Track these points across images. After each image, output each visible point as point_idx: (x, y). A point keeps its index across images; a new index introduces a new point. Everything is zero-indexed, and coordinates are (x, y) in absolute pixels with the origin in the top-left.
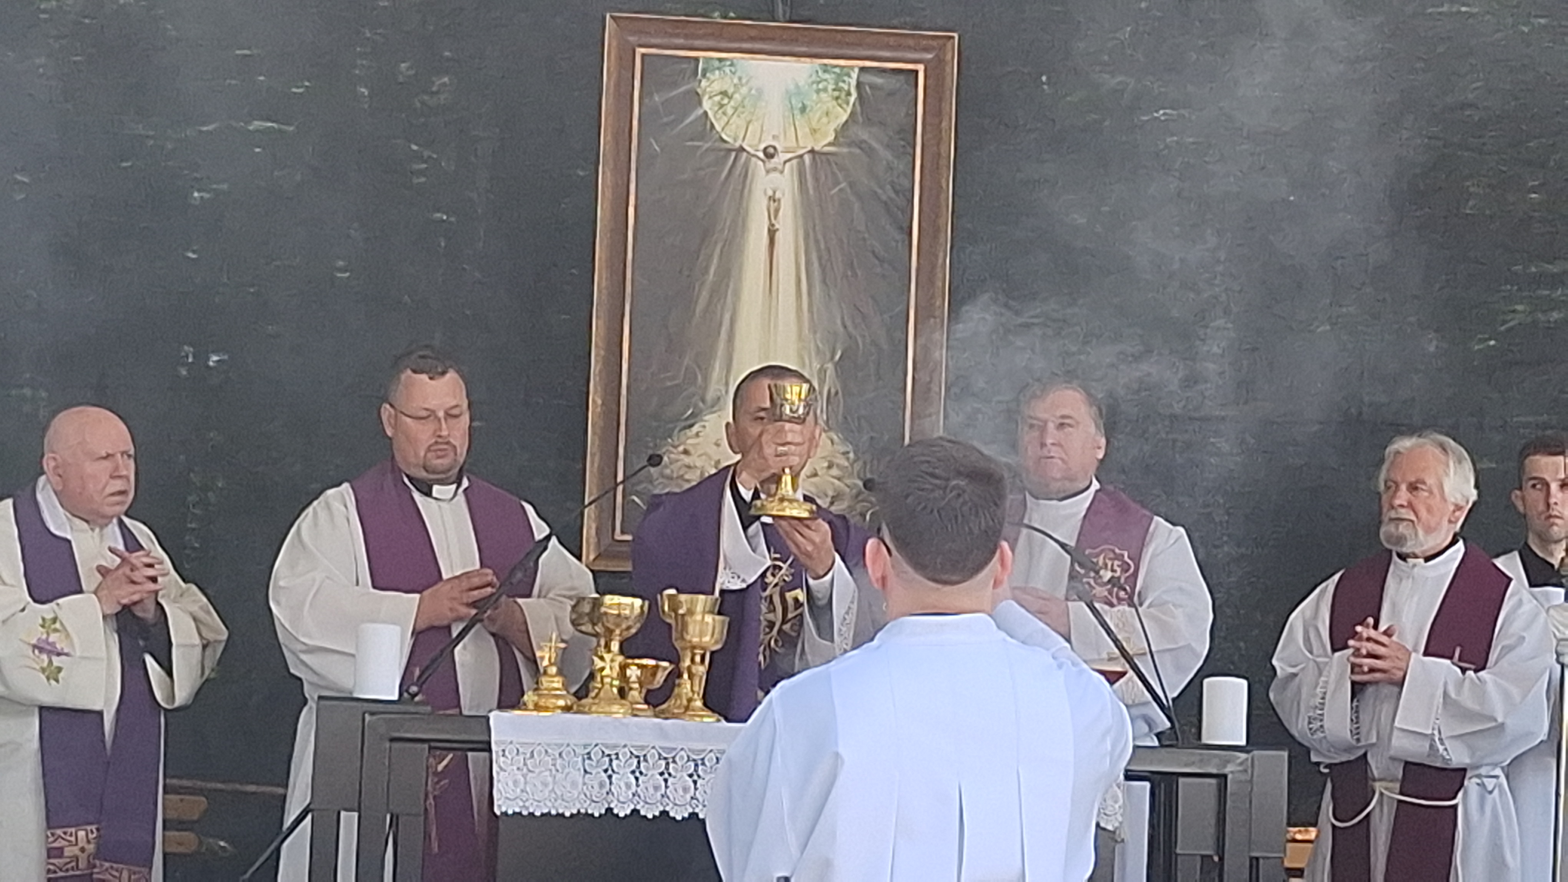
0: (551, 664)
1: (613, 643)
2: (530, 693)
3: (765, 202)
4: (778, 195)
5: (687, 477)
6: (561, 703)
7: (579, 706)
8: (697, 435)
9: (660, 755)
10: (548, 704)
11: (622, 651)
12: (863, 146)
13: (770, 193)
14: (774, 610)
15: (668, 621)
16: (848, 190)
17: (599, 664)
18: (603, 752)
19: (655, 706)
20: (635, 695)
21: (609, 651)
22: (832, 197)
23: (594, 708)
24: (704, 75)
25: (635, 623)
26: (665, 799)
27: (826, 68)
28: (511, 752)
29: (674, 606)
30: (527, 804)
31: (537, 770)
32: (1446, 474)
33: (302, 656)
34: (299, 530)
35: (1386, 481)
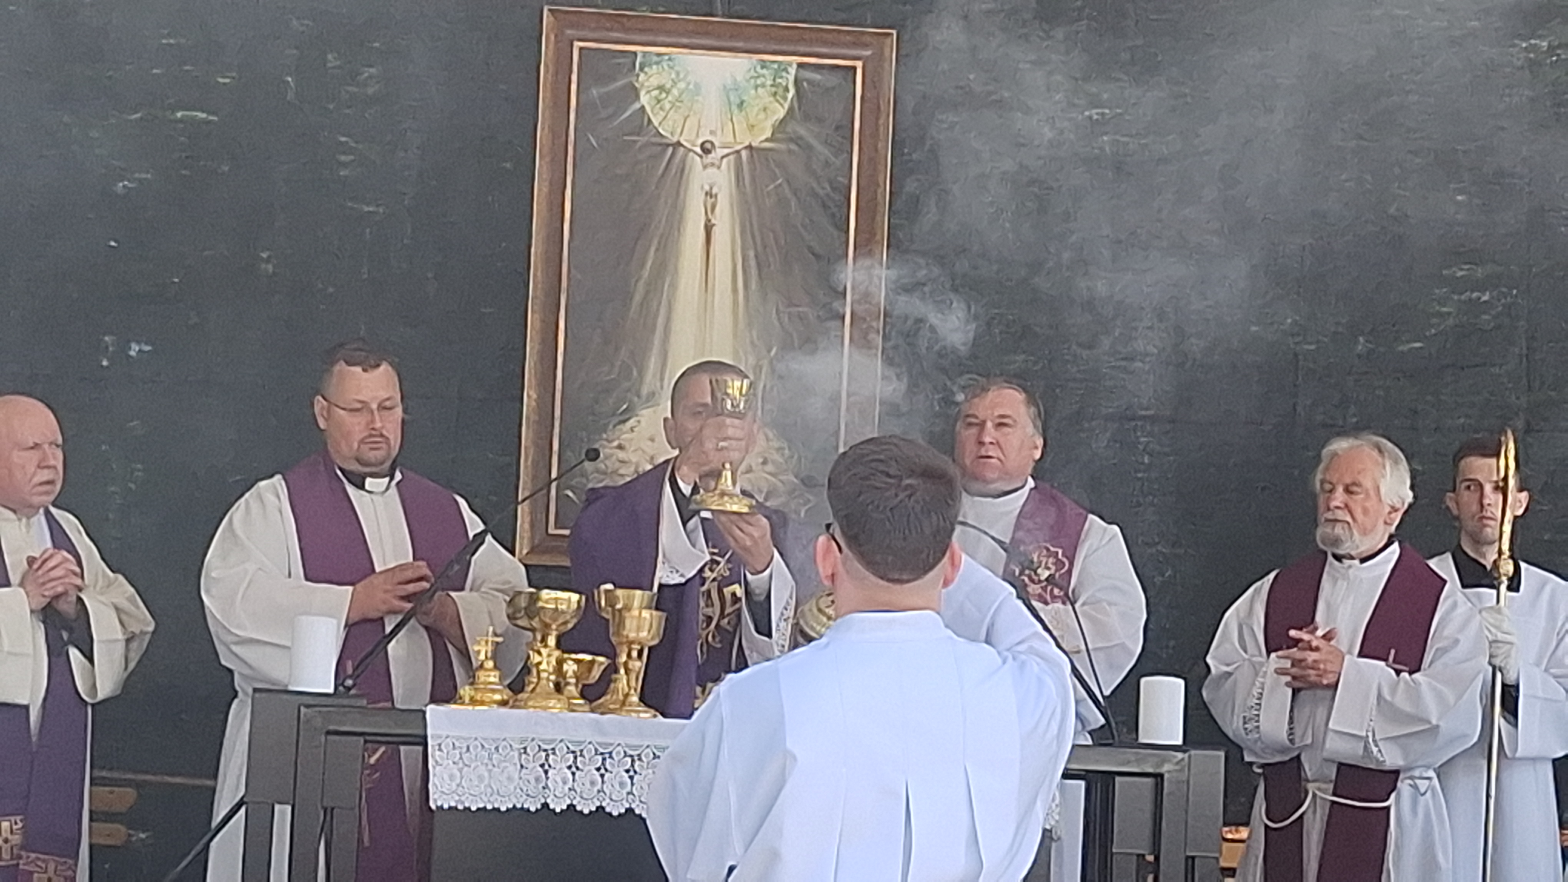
0: (486, 659)
1: (550, 638)
2: (467, 688)
3: (702, 197)
4: (714, 191)
5: (621, 471)
6: (498, 697)
7: (515, 700)
8: (632, 429)
9: (596, 750)
10: (485, 699)
11: (558, 646)
12: (800, 142)
13: (707, 188)
14: (713, 605)
16: (785, 186)
17: (536, 658)
18: (540, 746)
19: (591, 702)
20: (571, 690)
21: (546, 646)
22: (768, 193)
23: (529, 703)
24: (641, 69)
25: (572, 618)
26: (602, 794)
27: (764, 65)
28: (447, 746)
29: (611, 600)
30: (463, 798)
31: (472, 765)
32: (1383, 476)
33: (234, 648)
34: (230, 521)
35: (1322, 483)
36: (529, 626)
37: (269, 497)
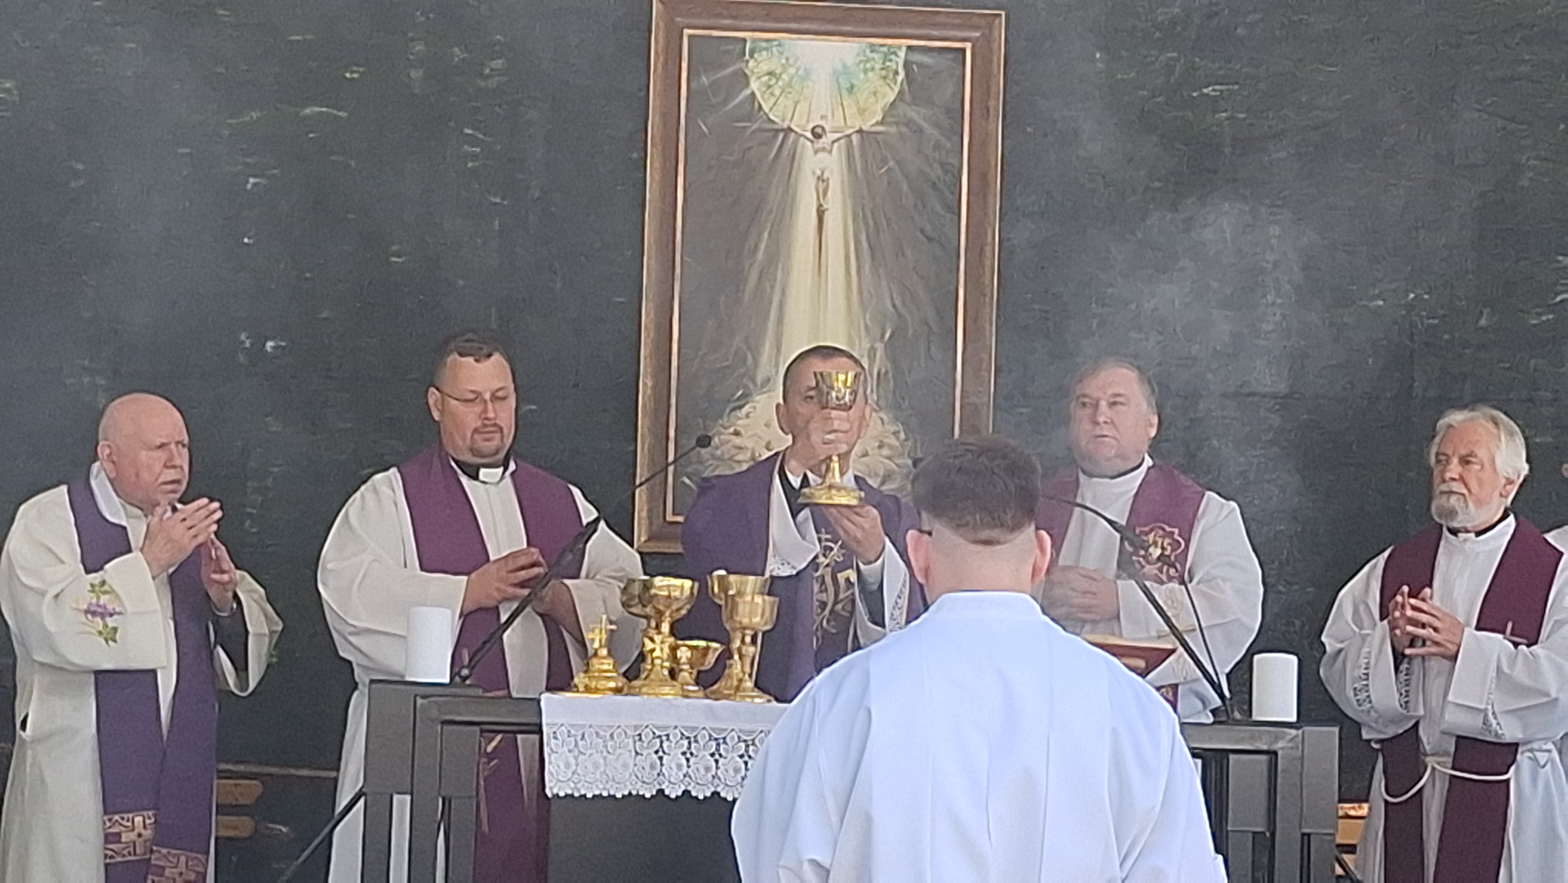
0: (601, 646)
1: (663, 625)
2: (582, 675)
3: (813, 182)
4: (825, 177)
5: (736, 458)
6: (612, 684)
7: (630, 688)
8: (747, 416)
9: (710, 736)
10: (599, 686)
11: (672, 633)
12: (911, 125)
13: (819, 172)
14: (826, 590)
15: (717, 601)
16: (897, 169)
17: (649, 645)
18: (654, 733)
19: (705, 688)
20: (685, 676)
21: (659, 633)
22: (881, 176)
23: (644, 690)
24: (751, 56)
26: (716, 780)
27: (873, 48)
28: (562, 734)
29: (724, 586)
30: (579, 786)
31: (588, 752)
32: (1498, 447)
33: (351, 639)
34: (347, 515)
35: (1437, 454)
36: (643, 613)
37: (385, 490)
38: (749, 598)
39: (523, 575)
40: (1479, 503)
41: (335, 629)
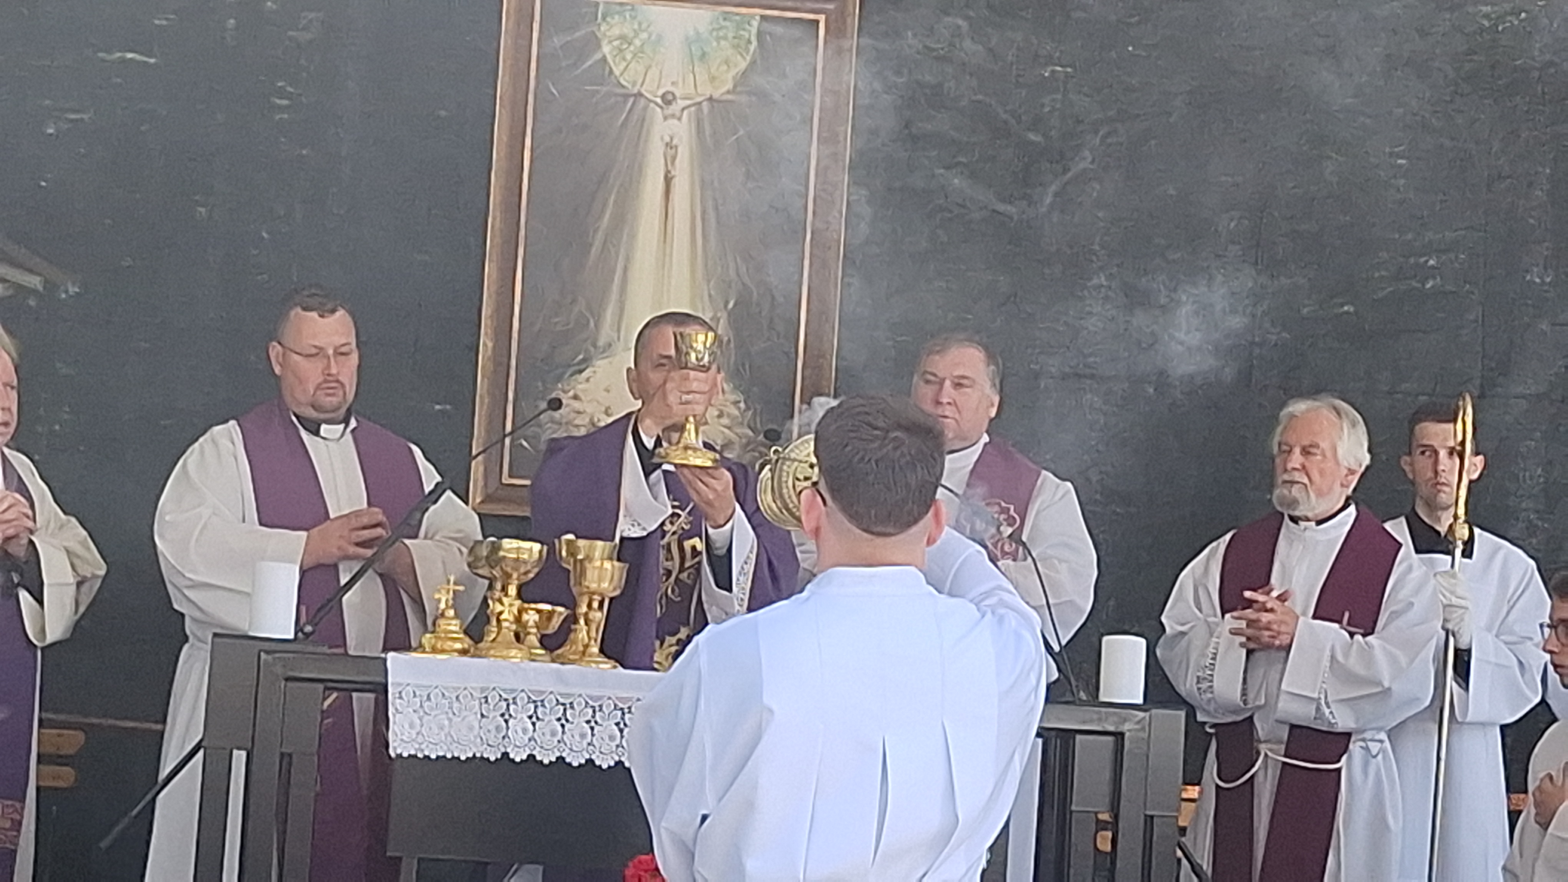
0: (448, 607)
1: (510, 587)
3: (661, 149)
4: (675, 142)
5: (577, 422)
6: (458, 646)
7: (476, 649)
8: (588, 380)
9: (557, 700)
10: (446, 647)
11: (519, 595)
12: (761, 95)
13: (667, 139)
14: (672, 559)
16: (745, 139)
17: (496, 608)
18: (500, 696)
19: (551, 652)
20: (531, 639)
21: (506, 595)
22: (729, 145)
23: (490, 653)
24: (604, 19)
25: (533, 567)
26: (562, 744)
27: (726, 16)
28: (407, 694)
29: (573, 551)
30: (423, 746)
31: (433, 713)
32: (1340, 438)
33: (187, 592)
34: (184, 465)
35: (1280, 444)
36: (489, 575)
37: (225, 442)
38: (598, 564)
39: (367, 534)
40: (1320, 494)
41: (170, 582)
